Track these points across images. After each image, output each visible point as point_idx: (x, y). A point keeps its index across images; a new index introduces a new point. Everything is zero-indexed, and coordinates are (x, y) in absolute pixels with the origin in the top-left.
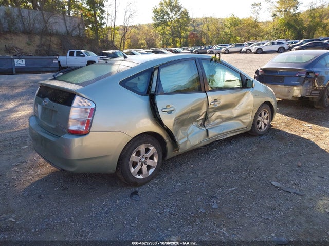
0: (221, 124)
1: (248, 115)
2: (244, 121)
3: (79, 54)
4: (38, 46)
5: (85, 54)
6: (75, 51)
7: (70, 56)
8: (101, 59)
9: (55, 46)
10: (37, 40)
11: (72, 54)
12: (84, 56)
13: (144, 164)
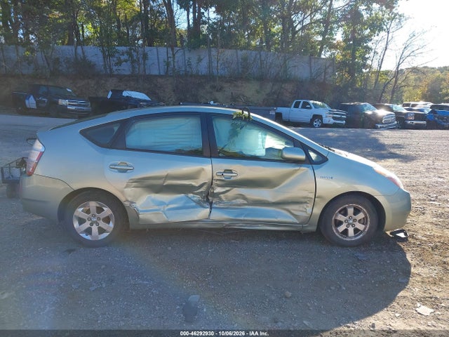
0: (246, 207)
1: (305, 205)
2: (293, 212)
3: (305, 106)
4: (267, 95)
5: (312, 106)
6: (302, 101)
7: (294, 107)
8: (330, 113)
9: (288, 95)
10: (269, 87)
11: (297, 106)
12: (311, 108)
13: (95, 225)
